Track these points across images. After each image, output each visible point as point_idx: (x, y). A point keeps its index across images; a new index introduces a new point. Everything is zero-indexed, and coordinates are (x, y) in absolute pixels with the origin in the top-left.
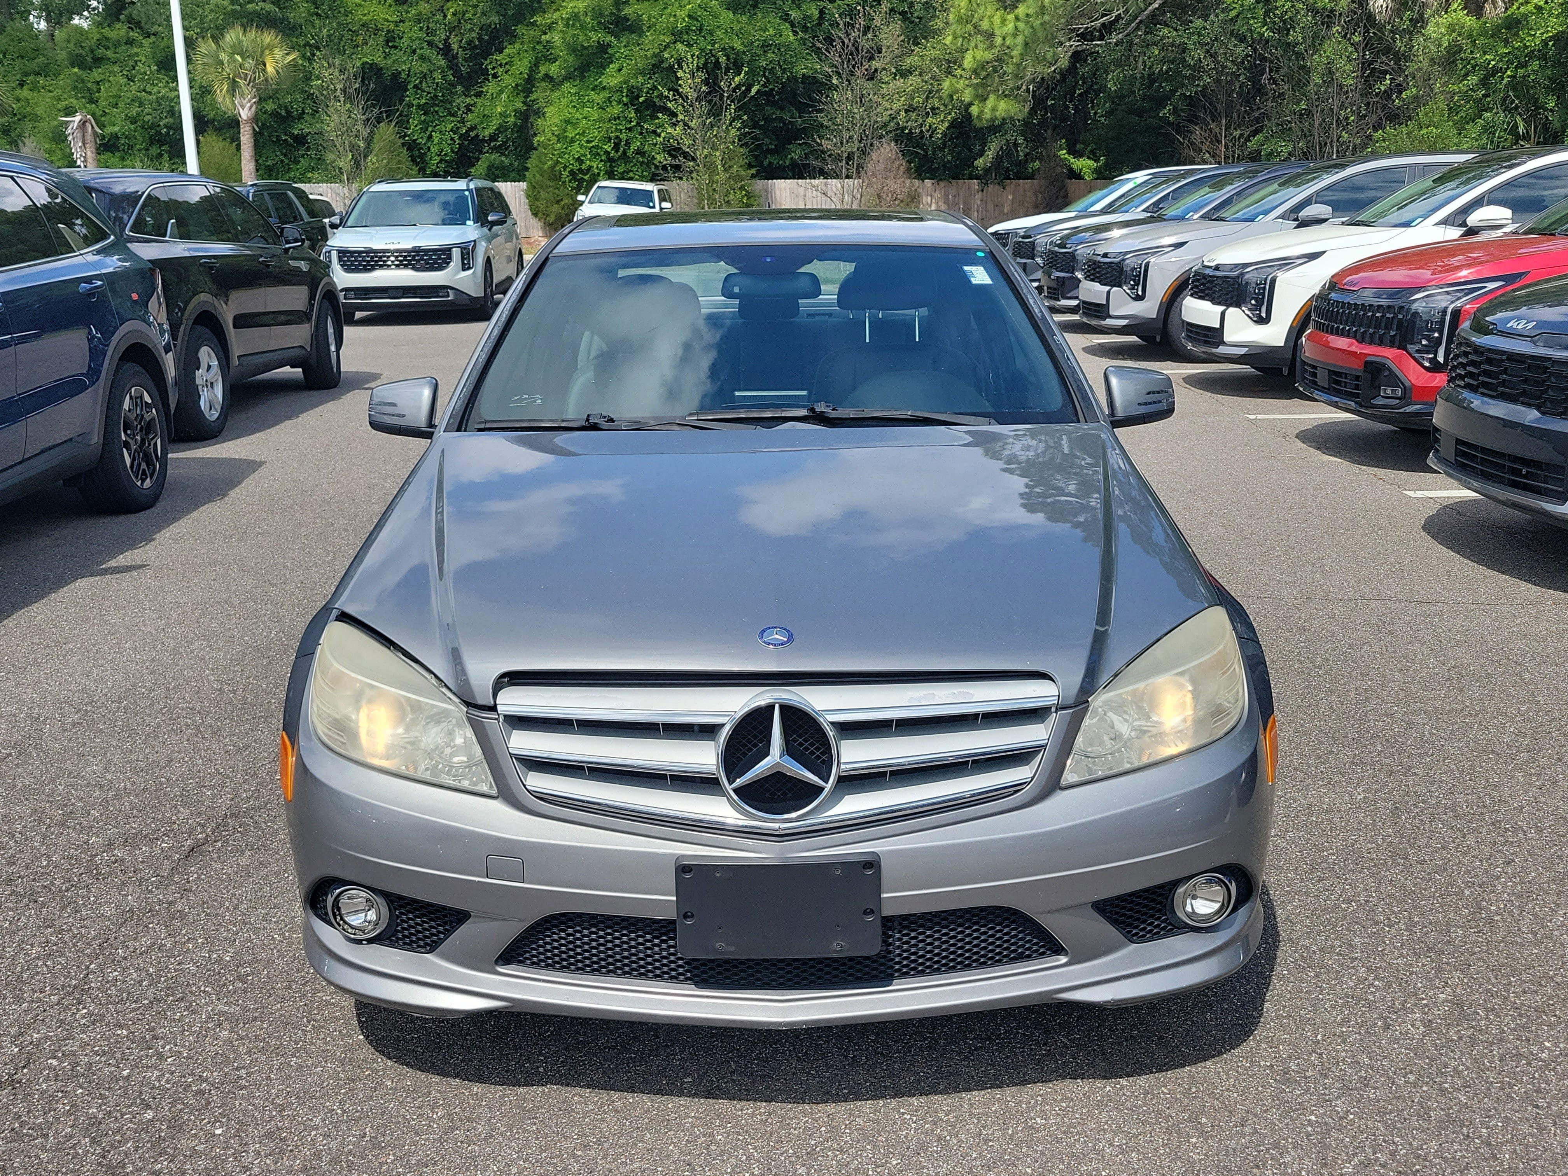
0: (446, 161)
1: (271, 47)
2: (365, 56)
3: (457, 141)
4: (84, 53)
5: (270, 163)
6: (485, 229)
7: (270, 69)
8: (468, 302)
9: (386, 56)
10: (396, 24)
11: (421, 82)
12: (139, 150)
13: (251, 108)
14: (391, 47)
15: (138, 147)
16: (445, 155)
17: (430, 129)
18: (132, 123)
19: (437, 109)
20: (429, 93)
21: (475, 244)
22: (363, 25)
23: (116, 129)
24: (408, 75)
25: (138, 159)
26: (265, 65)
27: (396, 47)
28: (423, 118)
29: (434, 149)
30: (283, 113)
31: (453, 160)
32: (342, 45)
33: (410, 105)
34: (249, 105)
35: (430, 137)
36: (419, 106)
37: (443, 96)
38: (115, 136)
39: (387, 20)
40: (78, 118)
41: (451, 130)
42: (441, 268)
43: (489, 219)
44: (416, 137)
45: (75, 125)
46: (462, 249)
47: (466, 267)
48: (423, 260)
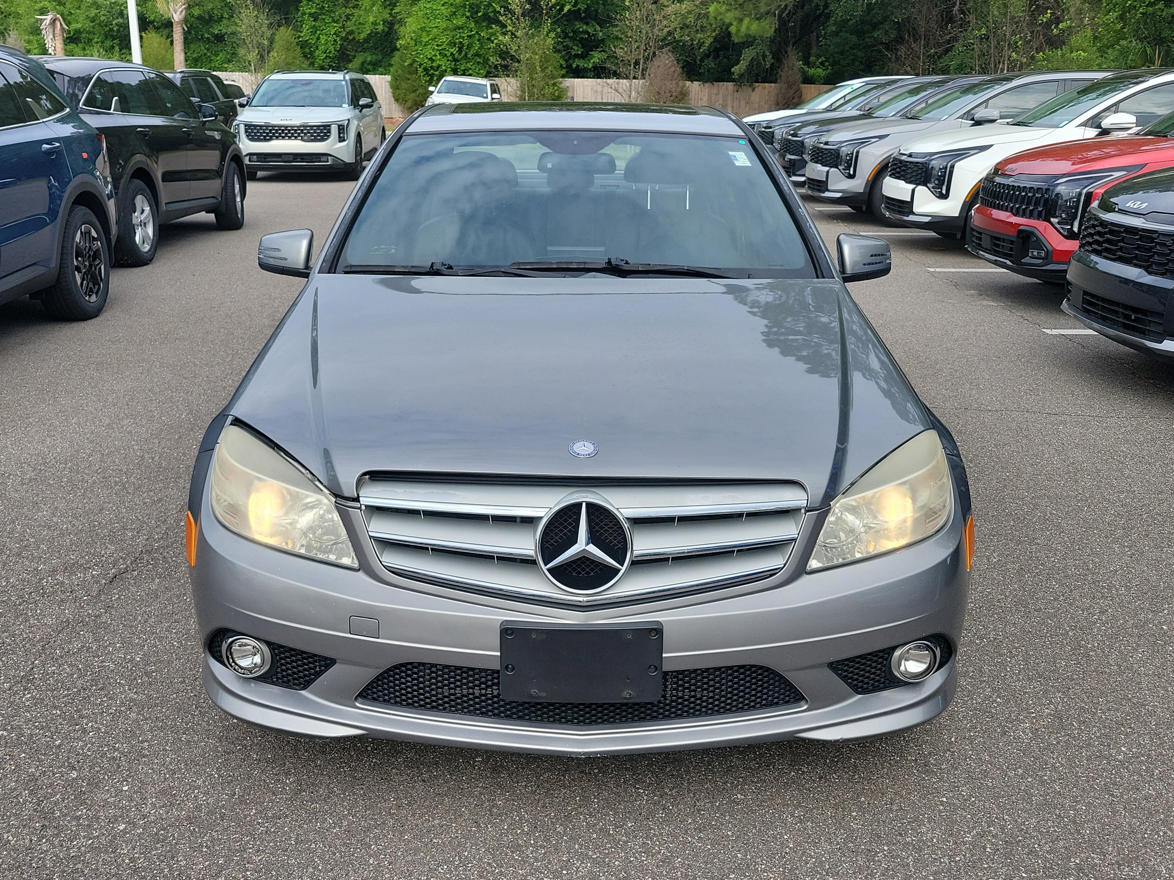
0: (330, 58)
3: (339, 42)
5: (195, 55)
6: (357, 111)
8: (343, 166)
12: (97, 43)
13: (182, 12)
15: (96, 40)
16: (330, 52)
17: (318, 32)
18: (91, 22)
19: (324, 17)
20: (318, 4)
21: (349, 122)
23: (79, 26)
25: (96, 50)
28: (313, 23)
29: (322, 48)
30: (207, 18)
31: (335, 57)
33: (304, 14)
34: (180, 9)
35: (318, 38)
36: (310, 14)
37: (329, 7)
38: (78, 32)
40: (49, 18)
41: (334, 34)
42: (323, 140)
43: (361, 103)
44: (307, 38)
45: (48, 22)
46: (339, 126)
47: (341, 139)
48: (309, 133)
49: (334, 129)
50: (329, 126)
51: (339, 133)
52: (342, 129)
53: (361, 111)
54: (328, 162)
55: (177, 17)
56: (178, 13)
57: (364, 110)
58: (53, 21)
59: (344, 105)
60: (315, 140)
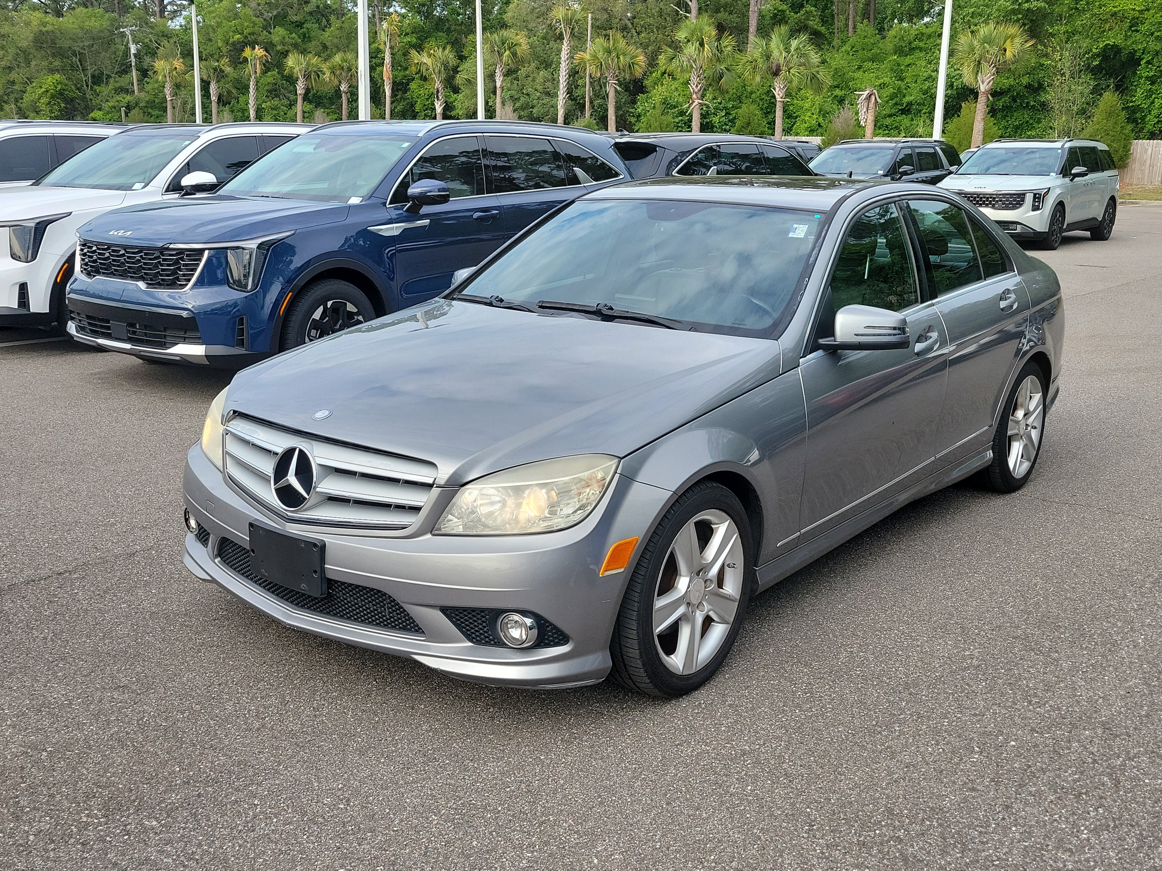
1: (1013, 37)
2: (1109, 39)
4: (904, 45)
6: (1067, 180)
7: (1008, 54)
8: (1033, 235)
9: (1127, 37)
10: (1141, 12)
11: (1153, 59)
12: (925, 113)
13: (991, 81)
14: (1133, 31)
15: (924, 111)
17: (1154, 96)
20: (1158, 67)
21: (1049, 191)
22: (1112, 15)
24: (1143, 53)
26: (1005, 50)
27: (1137, 31)
28: (1150, 87)
29: (1154, 112)
30: (1036, 85)
32: (1091, 31)
33: (1141, 77)
34: (988, 80)
35: (1153, 102)
36: (1147, 78)
38: (910, 104)
39: (1134, 10)
40: (866, 92)
42: (1014, 208)
43: (1073, 171)
44: (1140, 103)
45: (864, 96)
46: (1035, 194)
47: (1035, 208)
48: (1001, 201)
49: (1029, 198)
50: (1024, 194)
51: (1034, 201)
52: (1039, 199)
53: (1071, 180)
54: (1016, 230)
55: (983, 88)
56: (986, 83)
57: (1077, 179)
58: (869, 96)
59: (1052, 174)
60: (1006, 208)
